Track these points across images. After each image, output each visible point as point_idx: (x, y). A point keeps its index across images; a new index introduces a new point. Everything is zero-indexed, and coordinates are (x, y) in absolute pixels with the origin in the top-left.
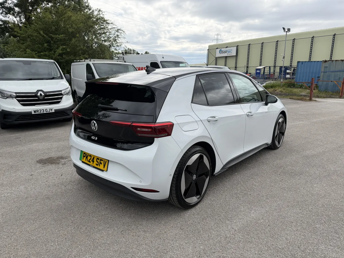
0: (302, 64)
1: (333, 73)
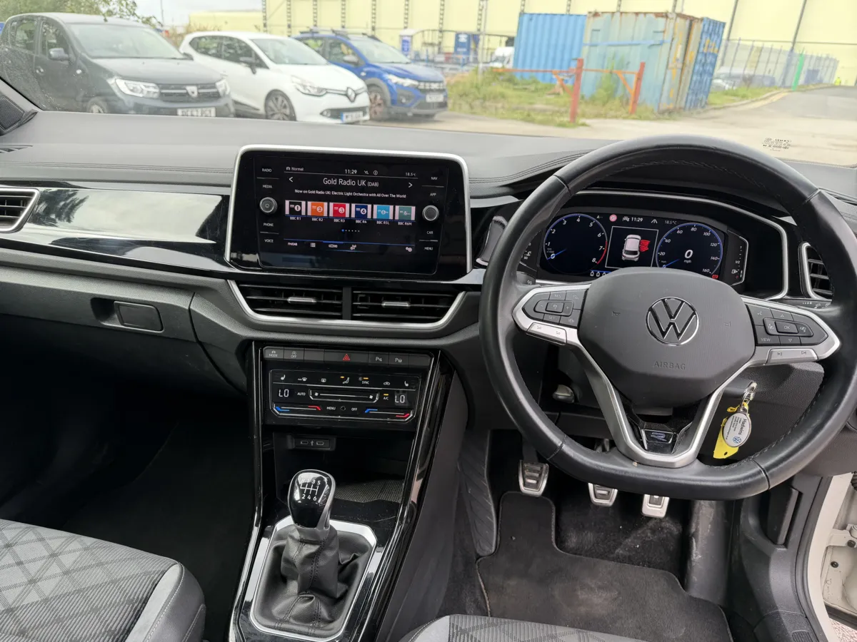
0: (531, 19)
1: (613, 49)
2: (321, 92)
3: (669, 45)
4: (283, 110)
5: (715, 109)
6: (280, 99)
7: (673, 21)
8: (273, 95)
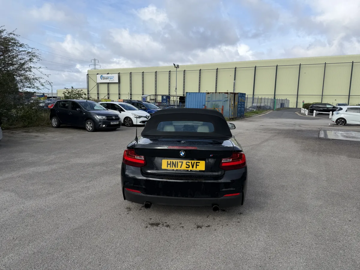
0: (189, 94)
1: (214, 102)
2: (140, 117)
3: (229, 101)
4: (130, 122)
5: (247, 117)
6: (128, 119)
7: (229, 95)
8: (127, 118)
